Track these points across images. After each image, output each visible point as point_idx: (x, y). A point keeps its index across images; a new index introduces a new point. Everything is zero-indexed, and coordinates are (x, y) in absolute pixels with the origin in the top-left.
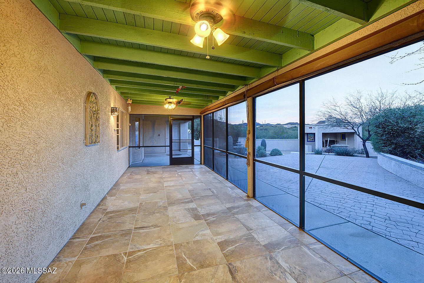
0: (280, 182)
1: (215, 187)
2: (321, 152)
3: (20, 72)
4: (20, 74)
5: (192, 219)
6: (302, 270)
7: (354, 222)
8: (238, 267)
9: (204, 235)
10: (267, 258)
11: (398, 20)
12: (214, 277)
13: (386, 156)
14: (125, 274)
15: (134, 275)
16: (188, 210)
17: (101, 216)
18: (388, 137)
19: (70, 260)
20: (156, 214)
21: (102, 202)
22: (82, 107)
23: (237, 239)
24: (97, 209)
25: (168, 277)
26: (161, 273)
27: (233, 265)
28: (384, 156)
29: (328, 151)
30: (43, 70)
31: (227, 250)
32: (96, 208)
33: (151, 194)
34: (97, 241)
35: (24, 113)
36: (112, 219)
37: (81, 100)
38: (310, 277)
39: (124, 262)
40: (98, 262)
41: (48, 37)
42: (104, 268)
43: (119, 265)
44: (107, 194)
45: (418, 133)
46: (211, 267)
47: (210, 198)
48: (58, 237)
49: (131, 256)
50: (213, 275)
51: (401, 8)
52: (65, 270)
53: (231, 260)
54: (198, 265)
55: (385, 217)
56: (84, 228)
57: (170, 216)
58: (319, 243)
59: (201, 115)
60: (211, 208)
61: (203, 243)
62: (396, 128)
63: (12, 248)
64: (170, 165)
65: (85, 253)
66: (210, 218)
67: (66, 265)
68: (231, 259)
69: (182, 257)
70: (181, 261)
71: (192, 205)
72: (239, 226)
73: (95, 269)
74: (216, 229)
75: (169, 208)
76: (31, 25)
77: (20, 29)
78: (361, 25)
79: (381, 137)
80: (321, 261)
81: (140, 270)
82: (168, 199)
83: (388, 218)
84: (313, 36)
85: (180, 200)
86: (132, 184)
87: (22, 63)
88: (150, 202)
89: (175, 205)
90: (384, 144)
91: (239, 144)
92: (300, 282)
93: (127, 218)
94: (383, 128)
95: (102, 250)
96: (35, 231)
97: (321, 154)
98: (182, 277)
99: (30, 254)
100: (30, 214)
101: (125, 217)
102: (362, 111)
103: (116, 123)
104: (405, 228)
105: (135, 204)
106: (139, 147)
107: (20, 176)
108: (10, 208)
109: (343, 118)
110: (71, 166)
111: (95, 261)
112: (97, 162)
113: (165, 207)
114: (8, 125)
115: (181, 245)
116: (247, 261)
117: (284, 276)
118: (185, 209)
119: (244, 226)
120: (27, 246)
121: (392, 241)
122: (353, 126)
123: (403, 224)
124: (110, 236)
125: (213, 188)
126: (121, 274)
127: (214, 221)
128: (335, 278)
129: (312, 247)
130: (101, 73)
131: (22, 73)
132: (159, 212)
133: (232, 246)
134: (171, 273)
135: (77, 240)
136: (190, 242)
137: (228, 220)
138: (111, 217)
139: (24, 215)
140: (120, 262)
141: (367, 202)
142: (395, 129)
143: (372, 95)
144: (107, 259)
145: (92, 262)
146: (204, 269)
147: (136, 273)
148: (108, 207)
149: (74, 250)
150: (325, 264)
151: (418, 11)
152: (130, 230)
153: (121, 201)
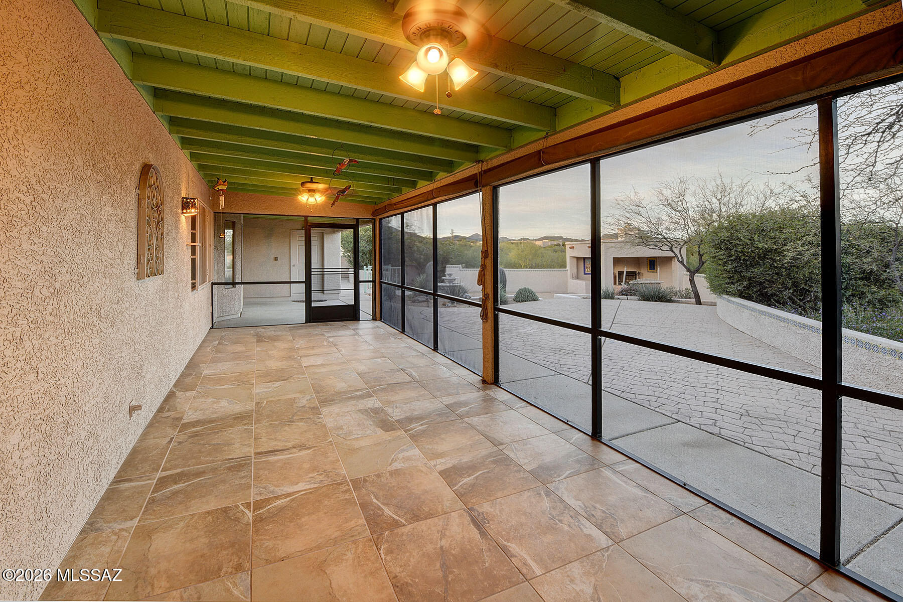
0: (542, 353)
1: (413, 366)
2: (613, 294)
3: (29, 120)
4: (28, 124)
5: (376, 429)
6: (607, 509)
7: (688, 421)
8: (487, 513)
9: (408, 459)
10: (540, 494)
11: (769, 68)
12: (445, 534)
13: (733, 302)
14: (258, 543)
15: (277, 546)
16: (365, 412)
17: (172, 432)
18: (736, 267)
19: (121, 527)
20: (298, 423)
21: (167, 404)
22: (133, 196)
23: (476, 462)
24: (158, 418)
25: (351, 543)
26: (333, 536)
27: (478, 511)
28: (729, 301)
29: (625, 293)
30: (68, 115)
31: (460, 484)
32: (155, 416)
33: (277, 384)
34: (176, 483)
35: (34, 208)
36: (199, 438)
37: (132, 181)
38: (622, 521)
39: (248, 522)
40: (188, 526)
41: (78, 45)
42: (206, 537)
43: (238, 528)
44: (175, 386)
45: (788, 259)
46: (435, 518)
47: (405, 386)
48: (91, 479)
49: (261, 508)
50: (442, 532)
51: (776, 47)
52: (116, 548)
53: (472, 501)
54: (408, 516)
55: (739, 410)
56: (137, 459)
57: (330, 425)
58: (630, 461)
59: (374, 218)
60: (412, 408)
61: (409, 474)
62: (750, 250)
63: (13, 501)
64: (306, 323)
65: (155, 511)
66: (414, 425)
67: (114, 538)
68: (471, 499)
69: (372, 503)
70: (372, 510)
71: (372, 403)
72: (477, 438)
73: (186, 541)
74: (430, 447)
75: (325, 411)
76: (49, 20)
77: (32, 28)
78: (706, 70)
79: (724, 267)
80: (640, 493)
81: (287, 535)
82: (317, 392)
83: (744, 412)
84: (618, 79)
85: (344, 392)
86: (228, 363)
87: (33, 101)
88: (279, 400)
89: (335, 404)
90: (729, 278)
91: (447, 277)
92: (607, 530)
93: (234, 433)
94: (727, 248)
95: (193, 502)
96: (52, 465)
97: (612, 298)
98: (380, 540)
99: (44, 515)
100: (44, 426)
101: (229, 432)
102: (689, 218)
103: (190, 232)
104: (775, 429)
105: (246, 405)
106: (234, 284)
107: (27, 344)
108: (10, 414)
109: (654, 229)
110: (113, 324)
111: (182, 524)
112: (157, 316)
113: (314, 408)
114: (8, 235)
115: (366, 481)
116: (503, 501)
117: (577, 524)
118: (358, 410)
119: (487, 437)
120: (39, 497)
121: (756, 451)
122: (672, 245)
123: (770, 421)
124: (204, 472)
125: (410, 368)
126: (248, 545)
127: (424, 431)
128: (667, 520)
129: (620, 469)
130: (165, 124)
131: (32, 123)
132: (303, 419)
133: (469, 476)
134: (356, 535)
135: (127, 485)
136: (382, 473)
137: (452, 428)
138: (196, 435)
139: (33, 430)
140: (239, 522)
141: (706, 386)
142: (748, 252)
143: (706, 188)
144: (208, 519)
145: (176, 526)
146: (421, 522)
147: (279, 540)
148: (183, 413)
149: (126, 506)
150: (647, 497)
151: (802, 55)
152: (247, 458)
153: (210, 400)
